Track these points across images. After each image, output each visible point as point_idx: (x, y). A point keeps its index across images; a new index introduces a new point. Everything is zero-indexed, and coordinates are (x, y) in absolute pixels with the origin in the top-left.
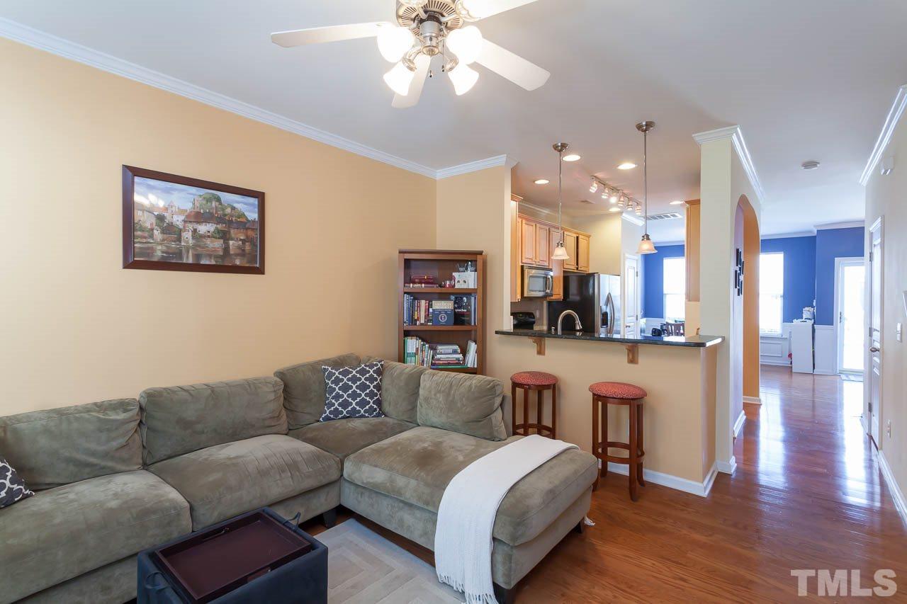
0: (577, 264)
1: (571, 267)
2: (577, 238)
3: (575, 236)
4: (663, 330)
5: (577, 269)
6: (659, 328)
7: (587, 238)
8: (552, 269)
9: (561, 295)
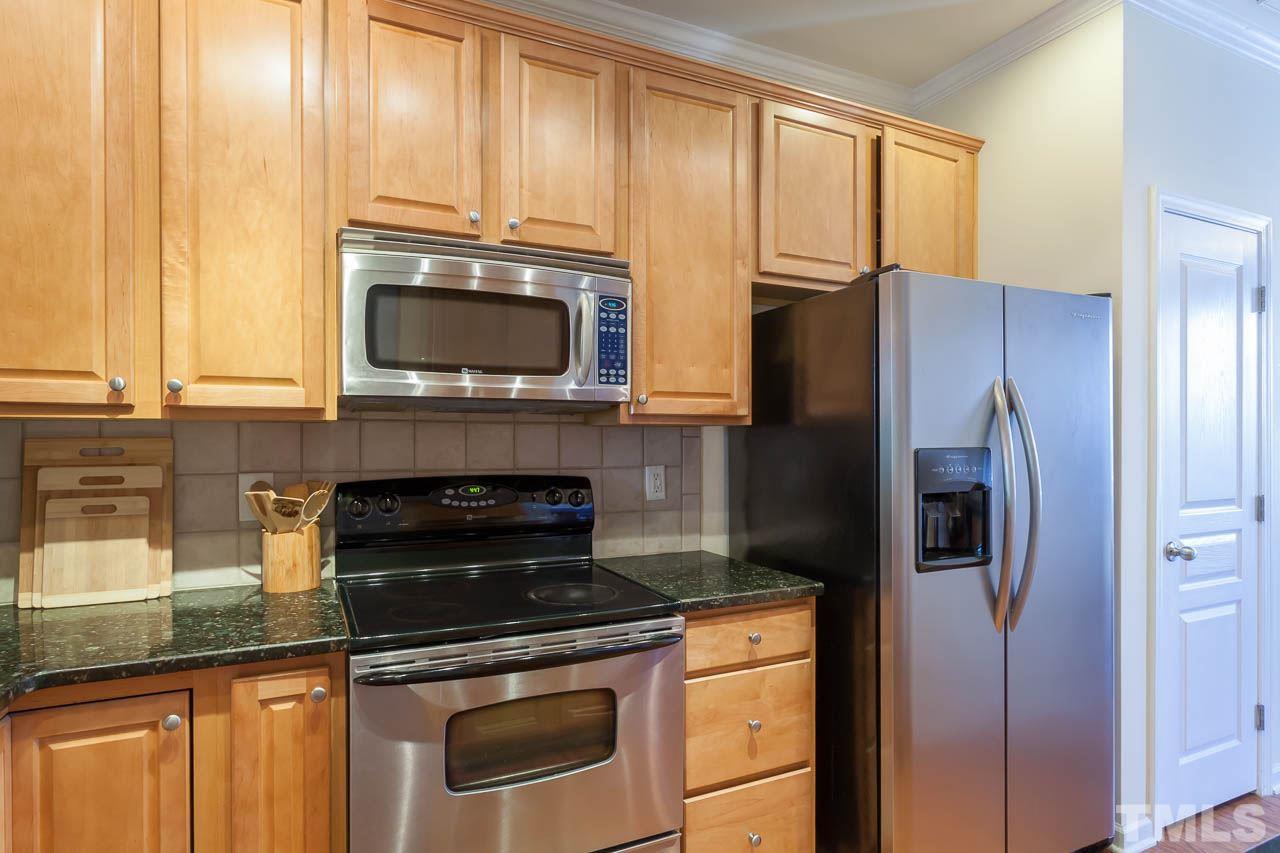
3: (862, 132)
7: (961, 155)
8: (625, 266)
9: (735, 400)
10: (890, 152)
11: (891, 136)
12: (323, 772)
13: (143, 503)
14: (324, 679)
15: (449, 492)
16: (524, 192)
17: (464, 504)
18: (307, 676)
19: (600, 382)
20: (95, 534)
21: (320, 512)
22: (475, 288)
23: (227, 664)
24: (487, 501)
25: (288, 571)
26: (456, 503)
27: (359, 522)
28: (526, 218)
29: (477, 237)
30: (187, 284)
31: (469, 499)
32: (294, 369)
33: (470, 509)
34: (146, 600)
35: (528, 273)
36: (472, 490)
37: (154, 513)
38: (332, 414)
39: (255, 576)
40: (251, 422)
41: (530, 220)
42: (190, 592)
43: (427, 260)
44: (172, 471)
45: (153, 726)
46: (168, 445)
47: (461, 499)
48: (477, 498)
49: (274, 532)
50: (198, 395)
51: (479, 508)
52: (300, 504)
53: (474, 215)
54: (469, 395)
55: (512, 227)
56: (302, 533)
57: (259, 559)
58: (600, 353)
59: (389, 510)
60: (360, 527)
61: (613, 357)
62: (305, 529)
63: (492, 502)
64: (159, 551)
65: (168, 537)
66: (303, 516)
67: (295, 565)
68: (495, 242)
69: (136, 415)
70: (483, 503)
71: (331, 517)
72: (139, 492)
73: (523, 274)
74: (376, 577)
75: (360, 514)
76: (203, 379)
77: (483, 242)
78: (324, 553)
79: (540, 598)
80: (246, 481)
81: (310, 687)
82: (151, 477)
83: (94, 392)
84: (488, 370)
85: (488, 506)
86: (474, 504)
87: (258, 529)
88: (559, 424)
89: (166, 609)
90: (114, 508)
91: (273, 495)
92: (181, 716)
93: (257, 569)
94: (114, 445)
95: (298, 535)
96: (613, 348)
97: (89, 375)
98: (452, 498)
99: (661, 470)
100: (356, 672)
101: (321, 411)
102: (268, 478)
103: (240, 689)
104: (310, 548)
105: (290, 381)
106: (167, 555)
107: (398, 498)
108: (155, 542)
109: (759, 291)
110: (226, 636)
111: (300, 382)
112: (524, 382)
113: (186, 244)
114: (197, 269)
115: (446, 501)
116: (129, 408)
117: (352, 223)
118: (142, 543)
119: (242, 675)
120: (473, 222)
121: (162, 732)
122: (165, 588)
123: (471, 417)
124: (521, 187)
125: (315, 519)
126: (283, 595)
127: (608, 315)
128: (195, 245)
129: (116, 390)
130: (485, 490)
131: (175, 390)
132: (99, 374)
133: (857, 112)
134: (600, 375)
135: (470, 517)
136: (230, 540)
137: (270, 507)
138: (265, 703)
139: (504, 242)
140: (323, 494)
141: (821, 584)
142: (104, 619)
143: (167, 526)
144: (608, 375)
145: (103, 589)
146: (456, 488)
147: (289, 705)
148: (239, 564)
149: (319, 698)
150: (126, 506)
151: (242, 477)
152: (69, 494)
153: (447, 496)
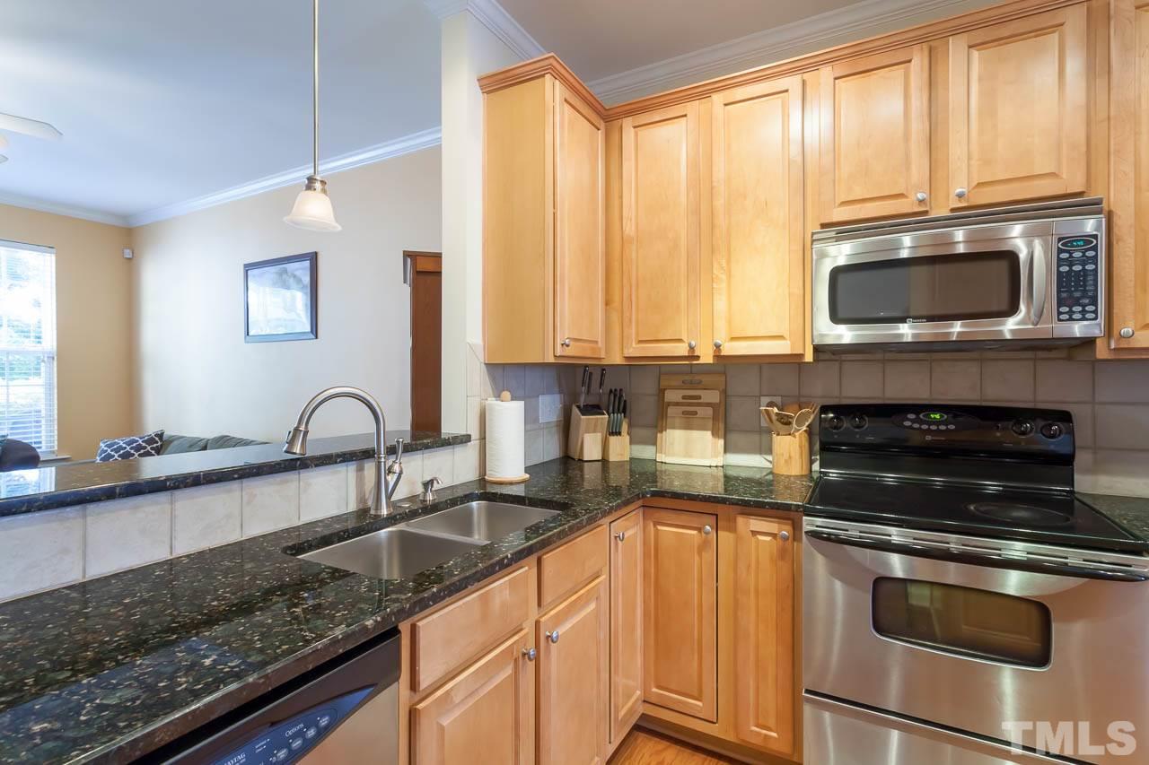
8: (1101, 202)
12: (788, 587)
13: (709, 411)
14: (789, 528)
15: (912, 416)
16: (973, 162)
17: (925, 427)
18: (779, 523)
19: (1059, 320)
20: (688, 427)
21: (807, 424)
22: (905, 256)
23: (733, 504)
24: (947, 425)
25: (786, 461)
26: (916, 426)
28: (976, 183)
29: (926, 213)
30: (724, 285)
31: (930, 423)
32: (784, 329)
33: (929, 431)
34: (710, 467)
36: (932, 416)
37: (715, 418)
38: (809, 357)
39: (770, 462)
40: (769, 363)
41: (979, 185)
42: (734, 466)
44: (725, 393)
45: (699, 530)
46: (723, 378)
47: (922, 422)
48: (937, 423)
49: (778, 435)
50: (730, 349)
51: (939, 430)
52: (791, 417)
53: (920, 196)
54: (909, 340)
55: (960, 196)
56: (795, 436)
57: (770, 451)
58: (1059, 292)
59: (858, 427)
60: (836, 436)
61: (1077, 294)
62: (797, 434)
63: (952, 427)
64: (717, 440)
65: (722, 432)
66: (794, 425)
67: (790, 457)
68: (945, 213)
69: (701, 361)
70: (943, 428)
71: (816, 429)
72: (708, 405)
74: (834, 474)
75: (836, 428)
76: (733, 339)
77: (932, 215)
78: (811, 453)
79: (978, 510)
80: (765, 400)
81: (780, 530)
82: (713, 397)
83: (682, 350)
84: (931, 319)
85: (948, 430)
86: (933, 427)
87: (769, 432)
88: (1035, 360)
89: (720, 473)
90: (696, 413)
91: (776, 410)
92: (712, 528)
93: (770, 458)
94: (697, 378)
95: (793, 438)
96: (1077, 286)
97: (680, 340)
98: (913, 421)
100: (806, 528)
101: (802, 356)
102: (778, 400)
103: (741, 520)
104: (801, 447)
105: (781, 337)
106: (721, 442)
107: (867, 418)
108: (715, 434)
110: (737, 490)
111: (788, 337)
112: (962, 326)
113: (724, 263)
114: (729, 276)
115: (907, 423)
116: (698, 358)
117: (824, 226)
118: (709, 433)
119: (743, 514)
120: (921, 202)
121: (704, 535)
122: (719, 461)
123: (936, 356)
124: (969, 159)
125: (805, 428)
126: (782, 475)
127: (1071, 254)
128: (729, 262)
129: (692, 348)
130: (946, 417)
131: (718, 347)
132: (685, 340)
134: (1059, 313)
135: (928, 438)
136: (756, 438)
137: (774, 418)
138: (754, 533)
139: (953, 210)
140: (808, 412)
142: (690, 474)
143: (722, 426)
144: (1071, 313)
145: (691, 457)
146: (917, 414)
147: (768, 538)
148: (761, 454)
149: (785, 539)
150: (701, 411)
151: (762, 398)
152: (677, 404)
153: (908, 420)
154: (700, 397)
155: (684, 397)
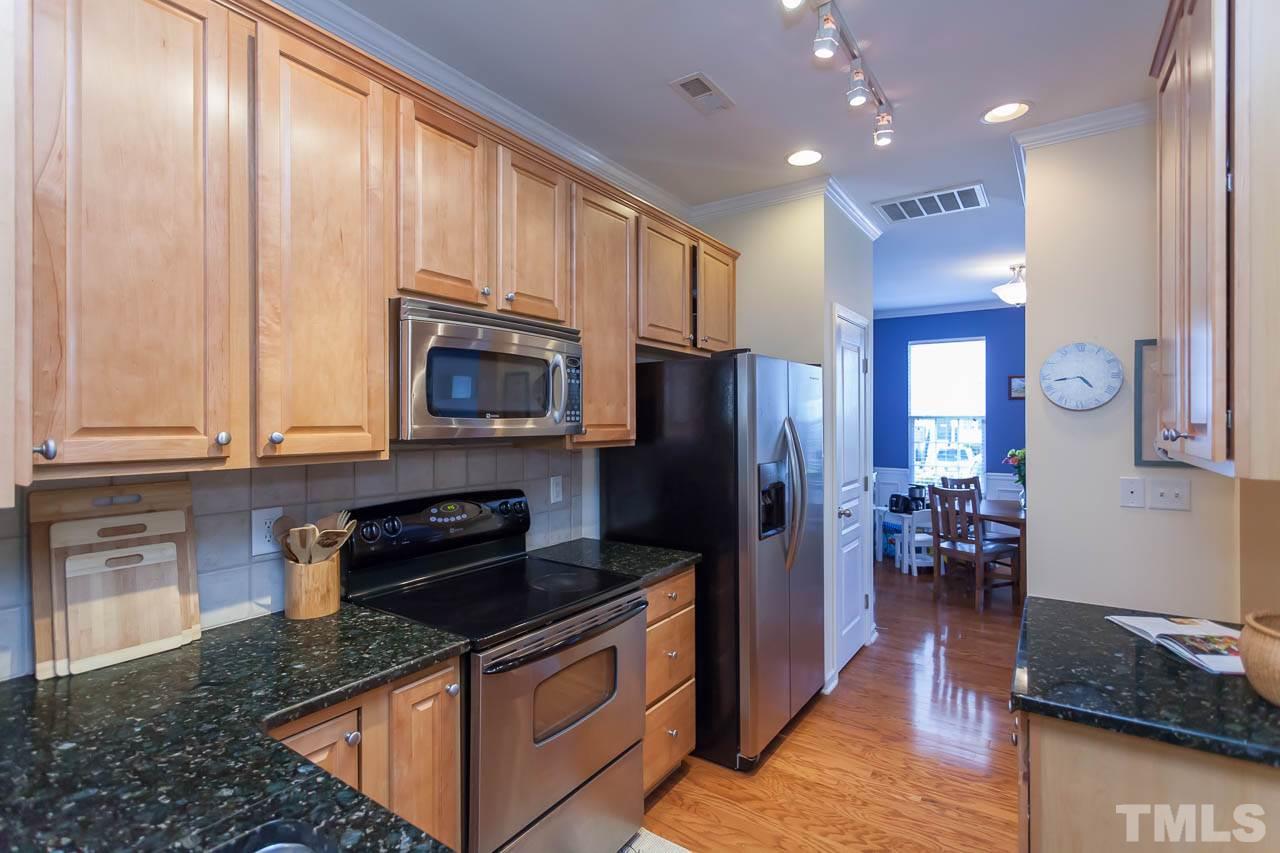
0: (694, 331)
1: (676, 336)
2: (694, 251)
3: (688, 242)
4: (915, 499)
5: (694, 343)
6: (906, 494)
7: (729, 260)
8: (577, 332)
9: (629, 428)
10: (702, 257)
11: (702, 247)
13: (170, 550)
15: (434, 509)
16: (514, 272)
17: (446, 520)
19: (566, 421)
20: (123, 588)
24: (455, 518)
26: (440, 520)
27: (372, 545)
28: (515, 292)
29: (484, 306)
31: (445, 516)
32: (362, 420)
33: (443, 525)
34: (182, 648)
35: (516, 338)
36: (448, 507)
37: (181, 561)
38: (383, 456)
41: (523, 294)
43: (440, 325)
44: (191, 513)
46: (187, 489)
47: (440, 515)
48: (451, 515)
50: (292, 445)
51: (457, 521)
53: (483, 288)
55: (508, 298)
59: (394, 533)
61: (573, 401)
63: (465, 516)
64: (187, 595)
68: (496, 311)
70: (459, 517)
72: (165, 538)
73: (511, 338)
75: (371, 538)
76: (294, 429)
77: (486, 310)
80: (260, 515)
83: (195, 445)
84: (503, 415)
90: (141, 557)
94: (131, 492)
96: (573, 395)
97: (190, 430)
98: (437, 515)
99: (559, 479)
101: (375, 453)
102: (279, 512)
105: (359, 428)
106: (194, 599)
107: (399, 520)
108: (184, 587)
109: (640, 349)
111: (365, 427)
113: (279, 305)
115: (433, 519)
118: (173, 593)
120: (483, 293)
124: (512, 269)
127: (572, 370)
128: (286, 305)
130: (458, 506)
131: (279, 441)
132: (198, 429)
133: (686, 228)
134: (567, 416)
135: (452, 530)
136: (241, 575)
139: (499, 311)
141: (699, 555)
144: (571, 415)
146: (439, 506)
147: (428, 705)
148: (250, 599)
150: (153, 554)
151: (254, 512)
152: (89, 549)
153: (433, 515)
154: (143, 528)
155: (103, 533)
